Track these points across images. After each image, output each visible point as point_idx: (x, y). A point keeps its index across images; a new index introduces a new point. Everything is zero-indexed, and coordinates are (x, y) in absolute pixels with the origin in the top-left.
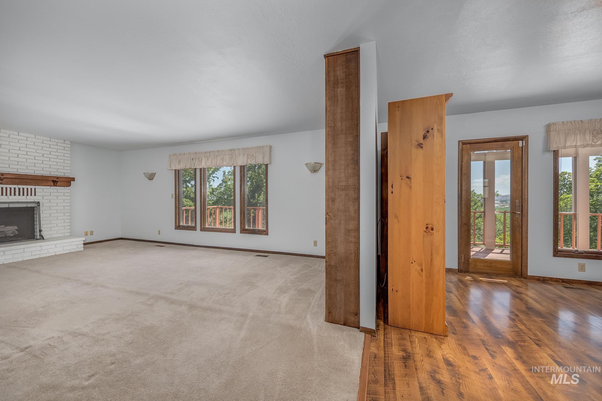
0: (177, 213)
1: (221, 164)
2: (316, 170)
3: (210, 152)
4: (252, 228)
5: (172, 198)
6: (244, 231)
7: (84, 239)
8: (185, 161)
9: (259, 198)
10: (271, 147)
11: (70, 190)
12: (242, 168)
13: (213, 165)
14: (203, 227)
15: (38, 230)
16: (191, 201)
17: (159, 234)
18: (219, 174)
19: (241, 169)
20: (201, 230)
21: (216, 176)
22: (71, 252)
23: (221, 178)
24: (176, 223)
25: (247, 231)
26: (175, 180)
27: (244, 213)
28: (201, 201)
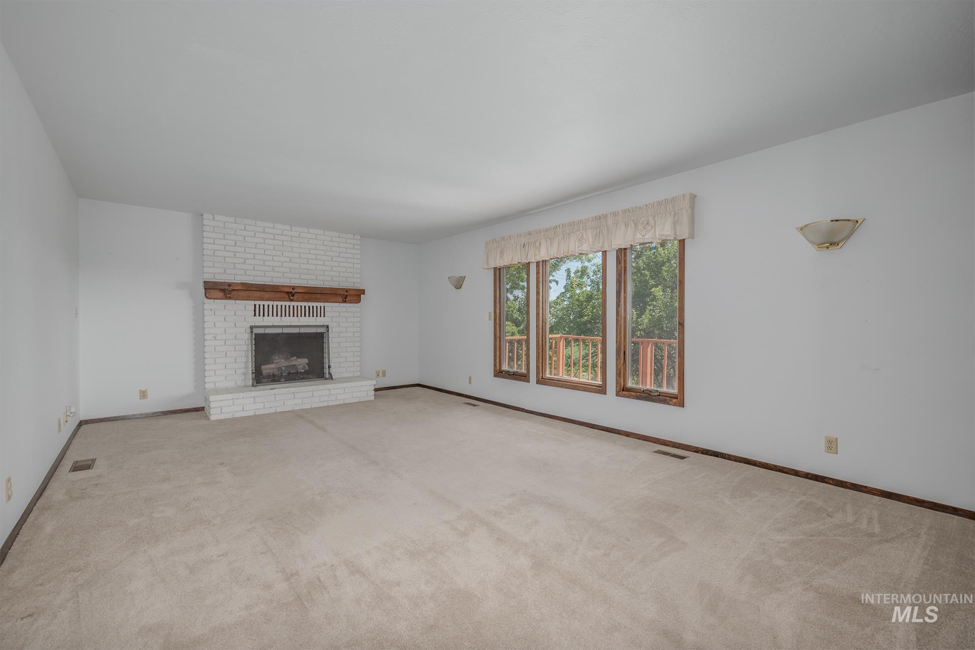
0: (498, 347)
1: (577, 251)
2: (836, 240)
3: (555, 228)
4: (641, 386)
5: (490, 319)
6: (623, 391)
7: (374, 382)
8: (511, 249)
9: (639, 320)
10: (695, 196)
11: (359, 308)
12: (622, 253)
13: (562, 252)
14: (541, 375)
15: (327, 367)
16: (513, 326)
17: (470, 382)
18: (560, 276)
19: (620, 256)
20: (538, 382)
21: (554, 278)
22: (361, 401)
23: (563, 282)
24: (495, 365)
25: (633, 393)
26: (494, 288)
27: (624, 352)
28: (537, 326)
